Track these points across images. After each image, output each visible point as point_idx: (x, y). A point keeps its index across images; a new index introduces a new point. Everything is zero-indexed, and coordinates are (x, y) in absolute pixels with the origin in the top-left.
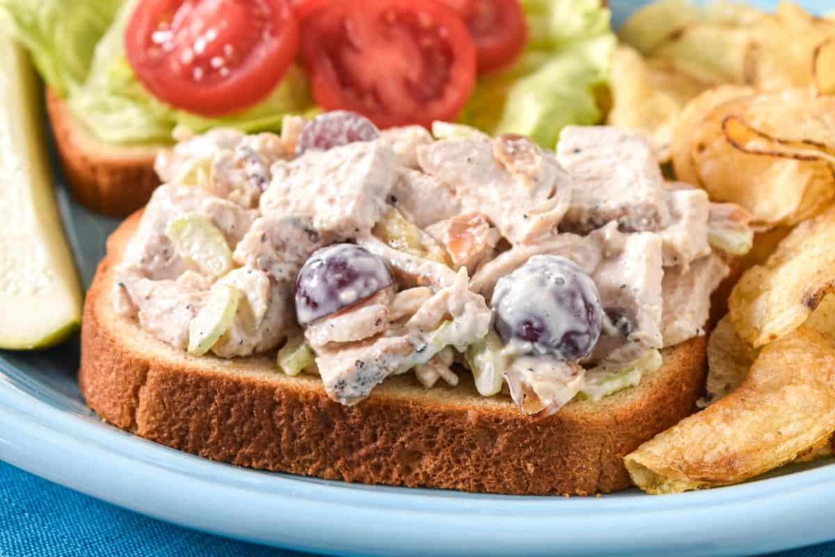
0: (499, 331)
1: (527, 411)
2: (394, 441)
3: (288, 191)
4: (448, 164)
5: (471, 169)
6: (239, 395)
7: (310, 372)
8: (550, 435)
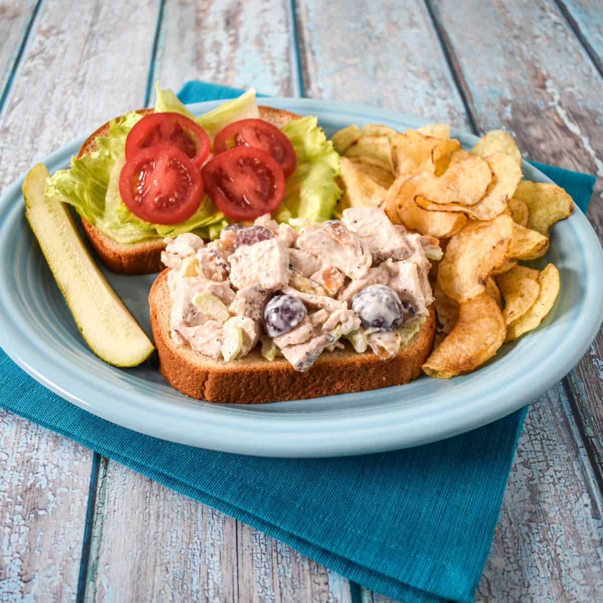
0: (364, 325)
1: (383, 358)
2: (323, 380)
3: (241, 271)
4: (314, 247)
5: (325, 247)
6: (253, 377)
7: (279, 357)
8: (393, 365)
